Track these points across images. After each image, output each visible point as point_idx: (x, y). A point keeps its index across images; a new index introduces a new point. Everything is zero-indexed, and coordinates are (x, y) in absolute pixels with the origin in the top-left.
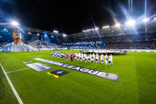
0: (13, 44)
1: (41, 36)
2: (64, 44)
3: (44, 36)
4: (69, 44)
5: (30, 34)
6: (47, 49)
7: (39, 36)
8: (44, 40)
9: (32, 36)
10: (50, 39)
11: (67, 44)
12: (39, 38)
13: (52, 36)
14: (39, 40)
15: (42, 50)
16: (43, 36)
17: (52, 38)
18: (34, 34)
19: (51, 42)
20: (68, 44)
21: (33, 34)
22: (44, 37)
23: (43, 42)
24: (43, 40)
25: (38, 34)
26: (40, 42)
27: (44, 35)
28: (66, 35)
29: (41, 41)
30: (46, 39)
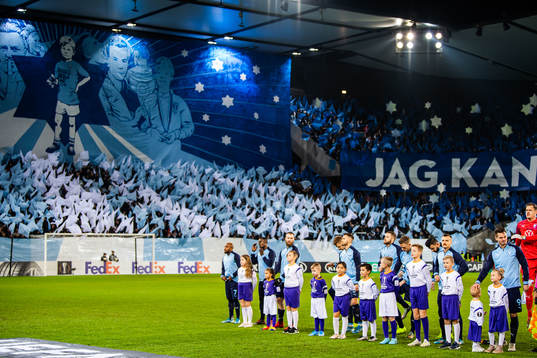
1: (55, 53)
2: (398, 177)
3: (98, 58)
4: (478, 173)
6: (130, 252)
8: (93, 112)
12: (17, 86)
13: (220, 60)
14: (27, 123)
15: (66, 268)
19: (203, 145)
20: (460, 172)
22: (100, 73)
23: (88, 143)
24: (80, 120)
26: (27, 142)
27: (103, 35)
28: (436, 38)
30: (131, 99)
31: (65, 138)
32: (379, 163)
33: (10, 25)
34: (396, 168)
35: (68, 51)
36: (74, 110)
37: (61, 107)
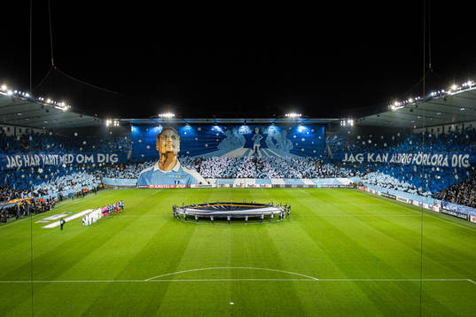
0: (156, 167)
1: (254, 132)
2: (352, 159)
3: (265, 132)
4: (374, 158)
5: (216, 132)
7: (245, 136)
9: (222, 137)
10: (291, 138)
11: (365, 156)
12: (244, 141)
13: (301, 129)
14: (246, 149)
16: (260, 133)
17: (300, 136)
18: (231, 129)
19: (295, 151)
20: (370, 157)
21: (224, 130)
23: (262, 153)
24: (260, 148)
25: (244, 129)
26: (246, 154)
27: (267, 127)
29: (252, 152)
30: (275, 141)
31: (256, 152)
32: (346, 155)
33: (243, 127)
34: (352, 156)
35: (257, 132)
36: (259, 145)
37: (255, 145)
